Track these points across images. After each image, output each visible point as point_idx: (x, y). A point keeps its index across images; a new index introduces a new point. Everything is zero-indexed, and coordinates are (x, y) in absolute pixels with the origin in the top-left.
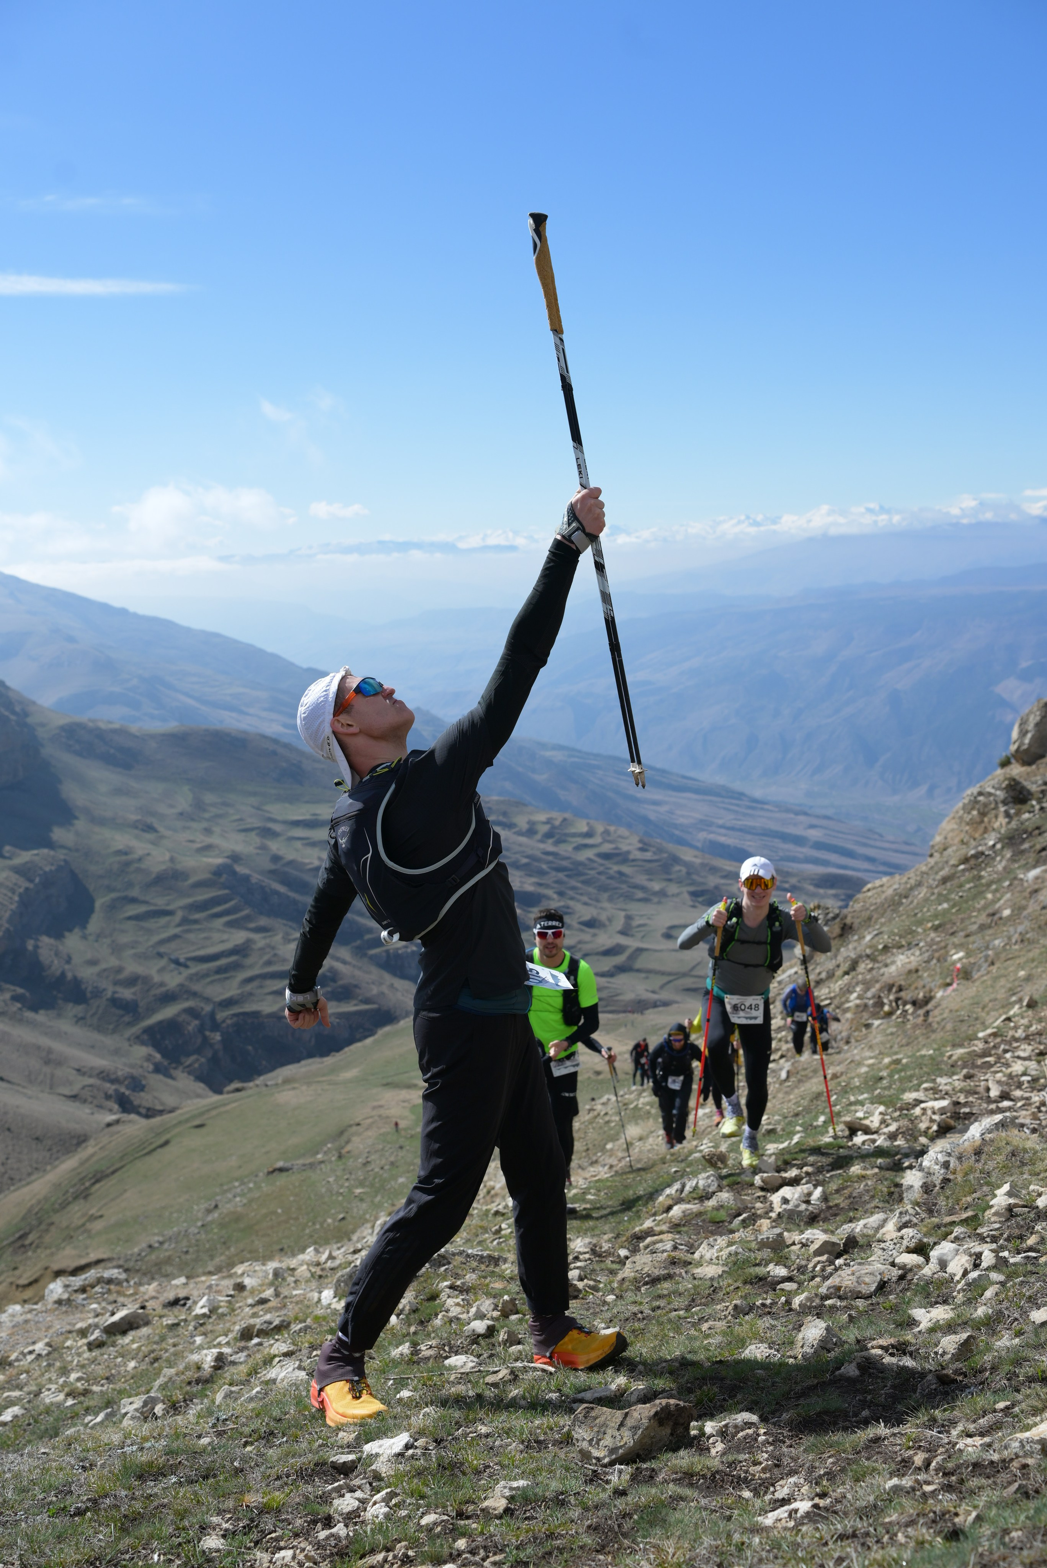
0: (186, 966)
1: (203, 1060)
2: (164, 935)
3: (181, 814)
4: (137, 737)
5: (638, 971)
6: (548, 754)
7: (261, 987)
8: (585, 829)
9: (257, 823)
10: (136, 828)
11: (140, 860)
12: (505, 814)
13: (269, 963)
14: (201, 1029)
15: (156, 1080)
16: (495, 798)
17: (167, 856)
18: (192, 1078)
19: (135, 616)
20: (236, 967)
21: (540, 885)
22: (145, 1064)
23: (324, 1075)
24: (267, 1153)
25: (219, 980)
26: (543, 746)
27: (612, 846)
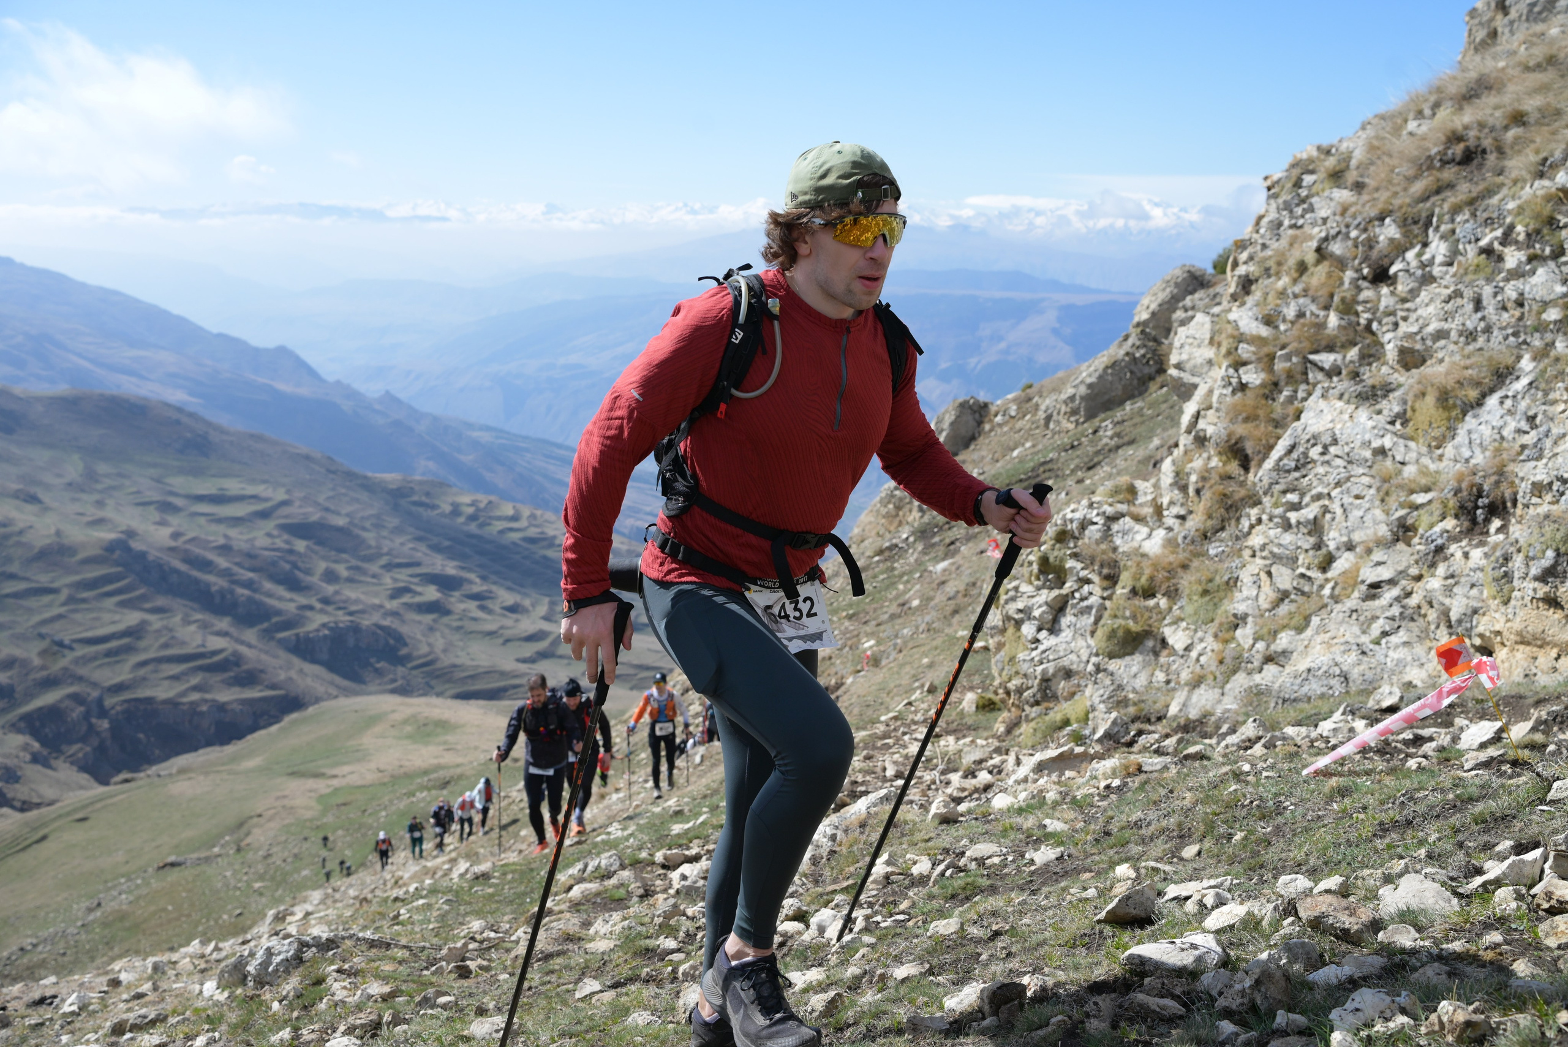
0: (71, 648)
1: (88, 749)
2: (47, 615)
3: (70, 484)
4: (20, 399)
5: (561, 657)
6: (476, 434)
7: (156, 671)
8: (510, 512)
9: (156, 496)
10: (17, 498)
11: (21, 533)
12: (428, 494)
13: (166, 646)
14: (87, 716)
15: (33, 771)
16: (418, 478)
17: (53, 531)
18: (75, 768)
19: (22, 266)
20: (128, 649)
21: (463, 568)
22: (22, 754)
23: (223, 764)
24: (158, 847)
25: (109, 664)
26: (470, 426)
27: (538, 530)
